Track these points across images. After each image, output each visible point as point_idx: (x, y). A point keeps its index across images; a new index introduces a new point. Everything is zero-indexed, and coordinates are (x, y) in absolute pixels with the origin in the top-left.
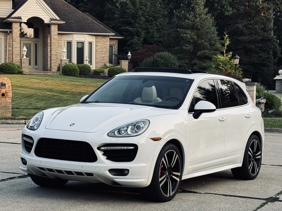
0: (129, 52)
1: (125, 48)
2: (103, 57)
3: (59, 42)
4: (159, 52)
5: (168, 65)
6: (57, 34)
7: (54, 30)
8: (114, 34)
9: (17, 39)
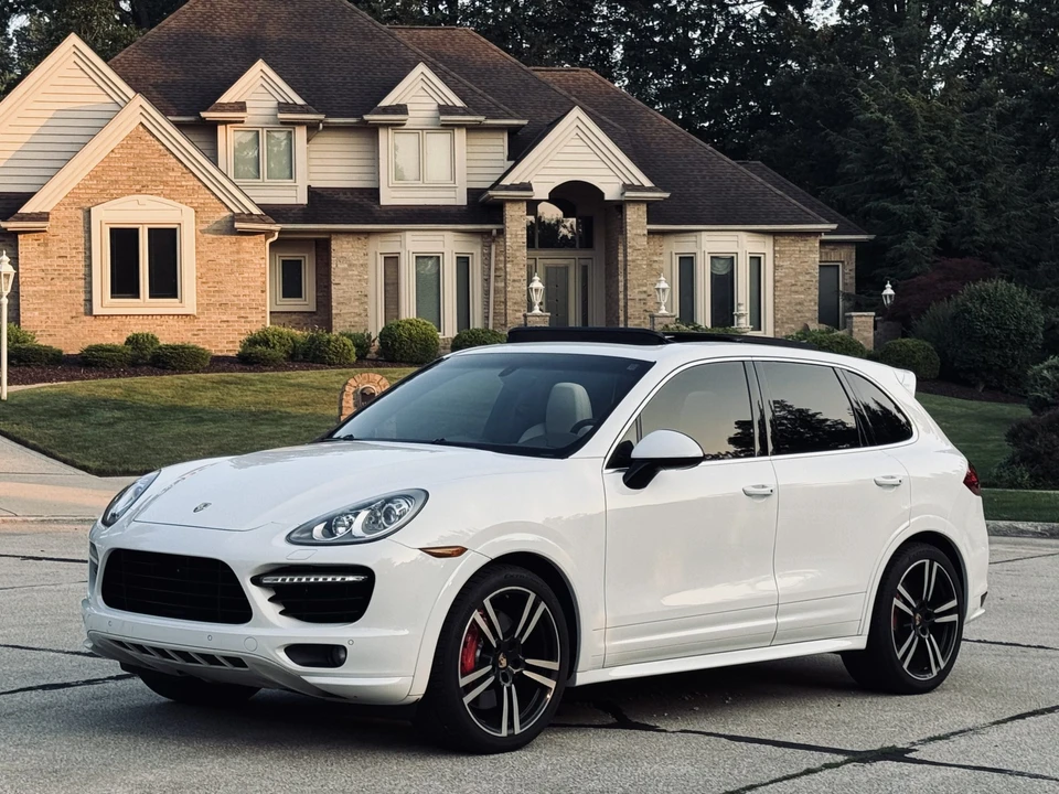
0: (889, 285)
1: (877, 271)
2: (800, 304)
3: (656, 258)
4: (976, 281)
5: (1006, 324)
6: (646, 232)
7: (636, 219)
8: (834, 226)
9: (518, 254)
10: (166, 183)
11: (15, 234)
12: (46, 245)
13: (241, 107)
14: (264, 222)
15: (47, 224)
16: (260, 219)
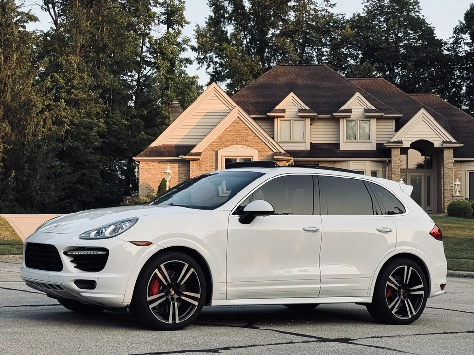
3: (458, 172)
6: (453, 161)
7: (448, 156)
9: (397, 170)
10: (247, 141)
11: (188, 161)
12: (200, 165)
13: (284, 111)
14: (285, 156)
15: (200, 157)
16: (284, 155)
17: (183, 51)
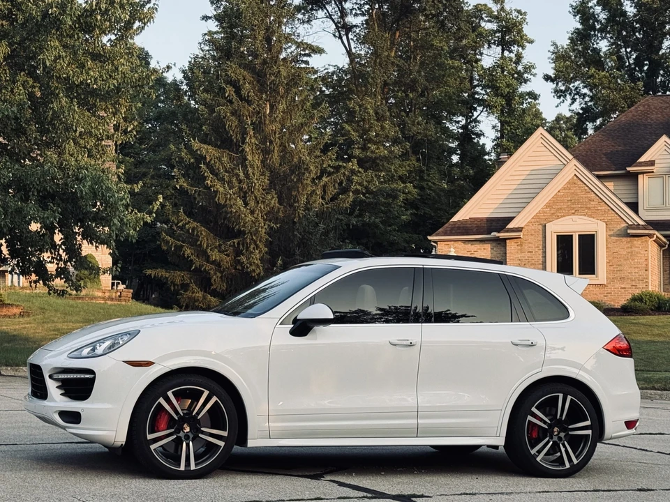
10: (589, 209)
11: (504, 240)
12: (521, 245)
13: (652, 163)
14: (646, 229)
15: (521, 234)
16: (644, 228)
17: (525, 83)
